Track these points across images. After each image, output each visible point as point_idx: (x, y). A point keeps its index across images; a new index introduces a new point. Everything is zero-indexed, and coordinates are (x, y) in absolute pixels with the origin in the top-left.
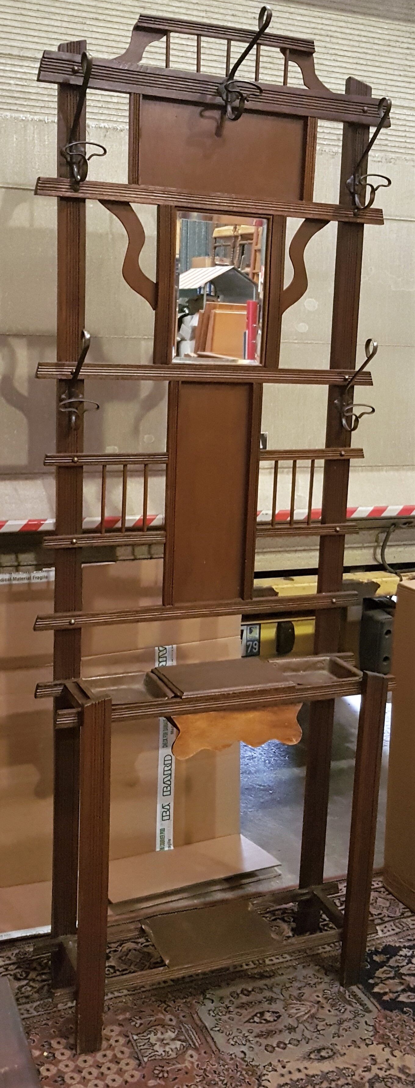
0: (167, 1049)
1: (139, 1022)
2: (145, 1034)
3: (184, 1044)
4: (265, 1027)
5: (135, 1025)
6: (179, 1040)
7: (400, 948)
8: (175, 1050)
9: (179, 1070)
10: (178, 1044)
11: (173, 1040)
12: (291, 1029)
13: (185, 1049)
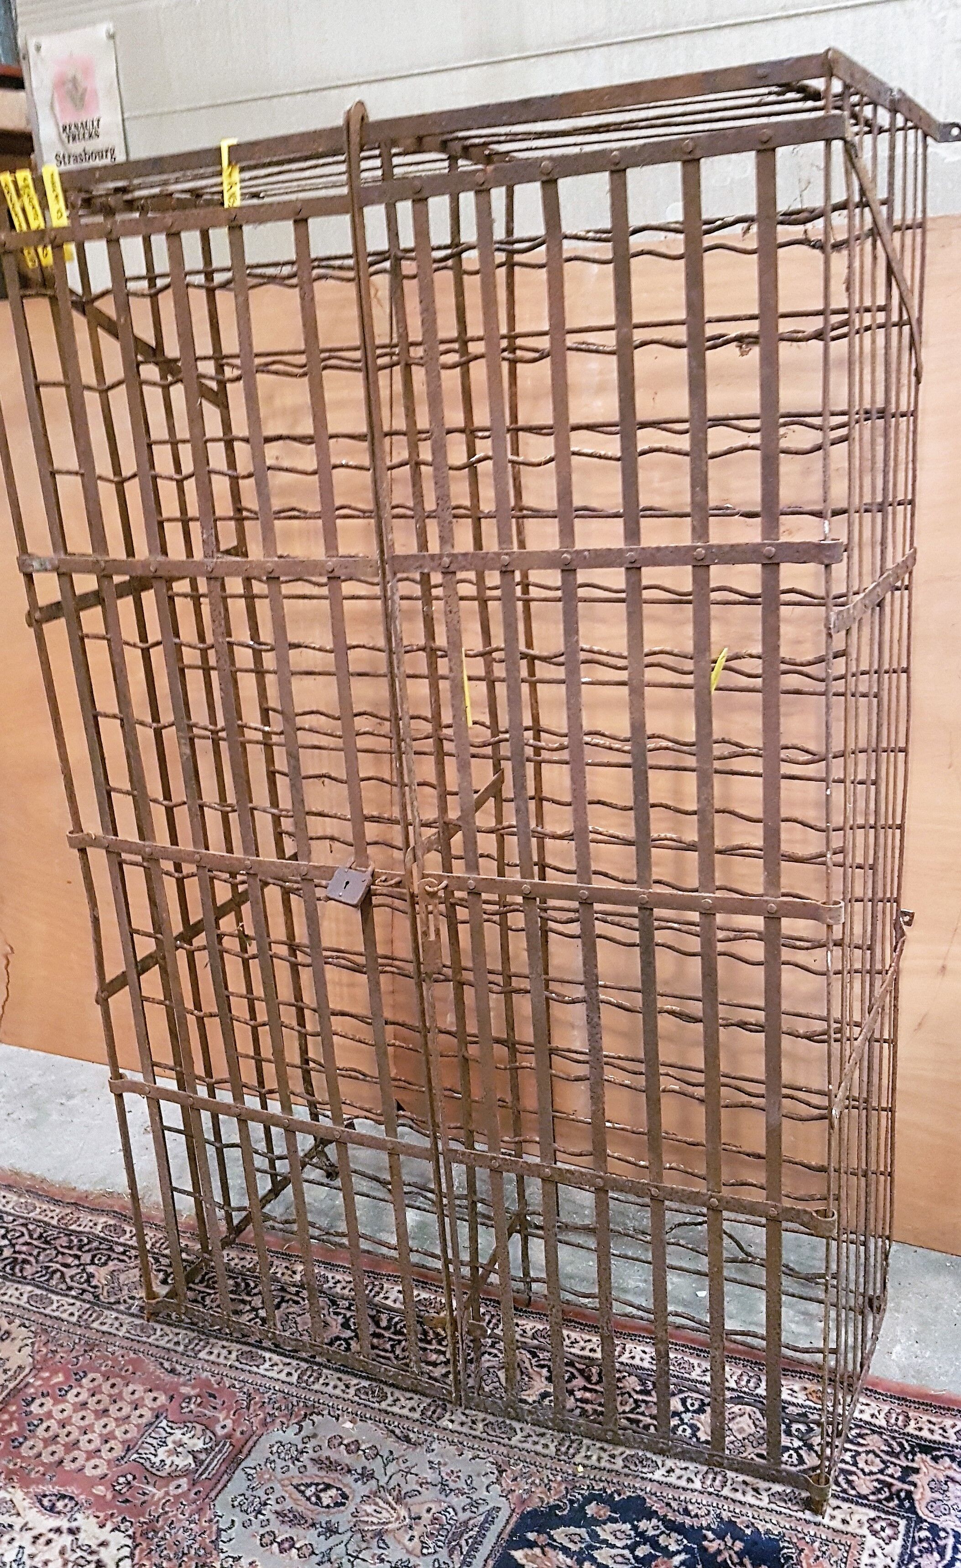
0: (168, 1462)
1: (192, 1406)
2: (174, 1426)
3: (193, 1465)
4: (303, 1507)
5: (182, 1408)
6: (194, 1457)
7: (650, 1514)
8: (174, 1467)
9: (144, 1494)
10: (190, 1460)
11: (191, 1452)
12: (331, 1531)
13: (186, 1473)
